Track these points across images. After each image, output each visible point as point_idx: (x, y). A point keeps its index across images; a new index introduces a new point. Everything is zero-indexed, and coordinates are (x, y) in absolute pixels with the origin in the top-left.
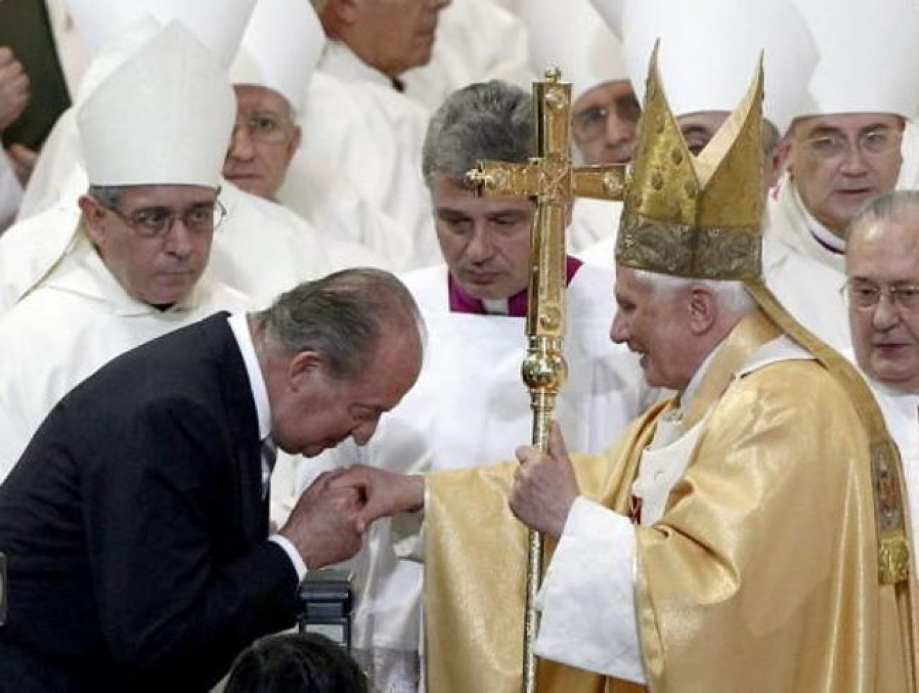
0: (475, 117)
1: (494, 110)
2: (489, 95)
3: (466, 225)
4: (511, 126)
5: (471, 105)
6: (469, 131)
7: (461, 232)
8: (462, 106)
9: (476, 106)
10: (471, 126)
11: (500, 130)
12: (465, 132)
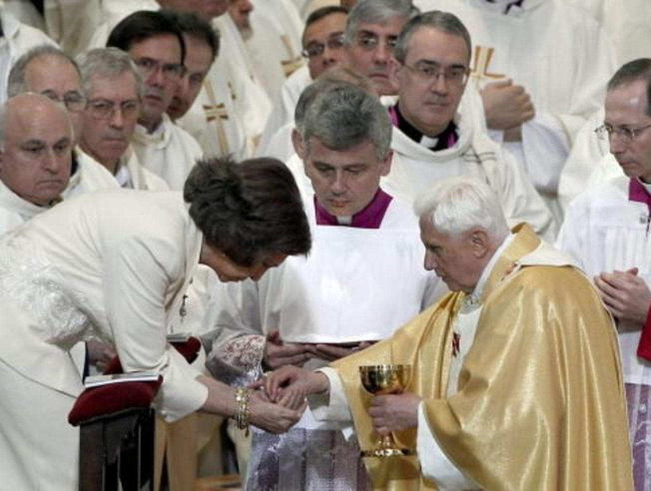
0: (339, 107)
1: (350, 103)
2: (347, 95)
3: (331, 172)
4: (360, 114)
5: (337, 101)
6: (336, 116)
7: (328, 176)
8: (331, 101)
9: (339, 101)
10: (337, 112)
11: (354, 115)
12: (333, 116)
